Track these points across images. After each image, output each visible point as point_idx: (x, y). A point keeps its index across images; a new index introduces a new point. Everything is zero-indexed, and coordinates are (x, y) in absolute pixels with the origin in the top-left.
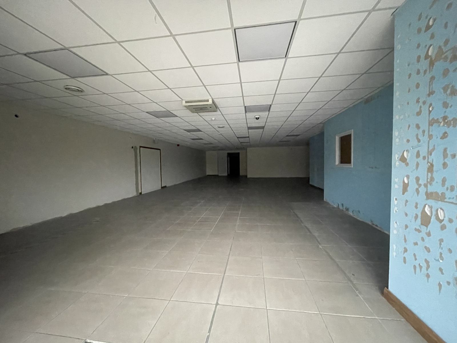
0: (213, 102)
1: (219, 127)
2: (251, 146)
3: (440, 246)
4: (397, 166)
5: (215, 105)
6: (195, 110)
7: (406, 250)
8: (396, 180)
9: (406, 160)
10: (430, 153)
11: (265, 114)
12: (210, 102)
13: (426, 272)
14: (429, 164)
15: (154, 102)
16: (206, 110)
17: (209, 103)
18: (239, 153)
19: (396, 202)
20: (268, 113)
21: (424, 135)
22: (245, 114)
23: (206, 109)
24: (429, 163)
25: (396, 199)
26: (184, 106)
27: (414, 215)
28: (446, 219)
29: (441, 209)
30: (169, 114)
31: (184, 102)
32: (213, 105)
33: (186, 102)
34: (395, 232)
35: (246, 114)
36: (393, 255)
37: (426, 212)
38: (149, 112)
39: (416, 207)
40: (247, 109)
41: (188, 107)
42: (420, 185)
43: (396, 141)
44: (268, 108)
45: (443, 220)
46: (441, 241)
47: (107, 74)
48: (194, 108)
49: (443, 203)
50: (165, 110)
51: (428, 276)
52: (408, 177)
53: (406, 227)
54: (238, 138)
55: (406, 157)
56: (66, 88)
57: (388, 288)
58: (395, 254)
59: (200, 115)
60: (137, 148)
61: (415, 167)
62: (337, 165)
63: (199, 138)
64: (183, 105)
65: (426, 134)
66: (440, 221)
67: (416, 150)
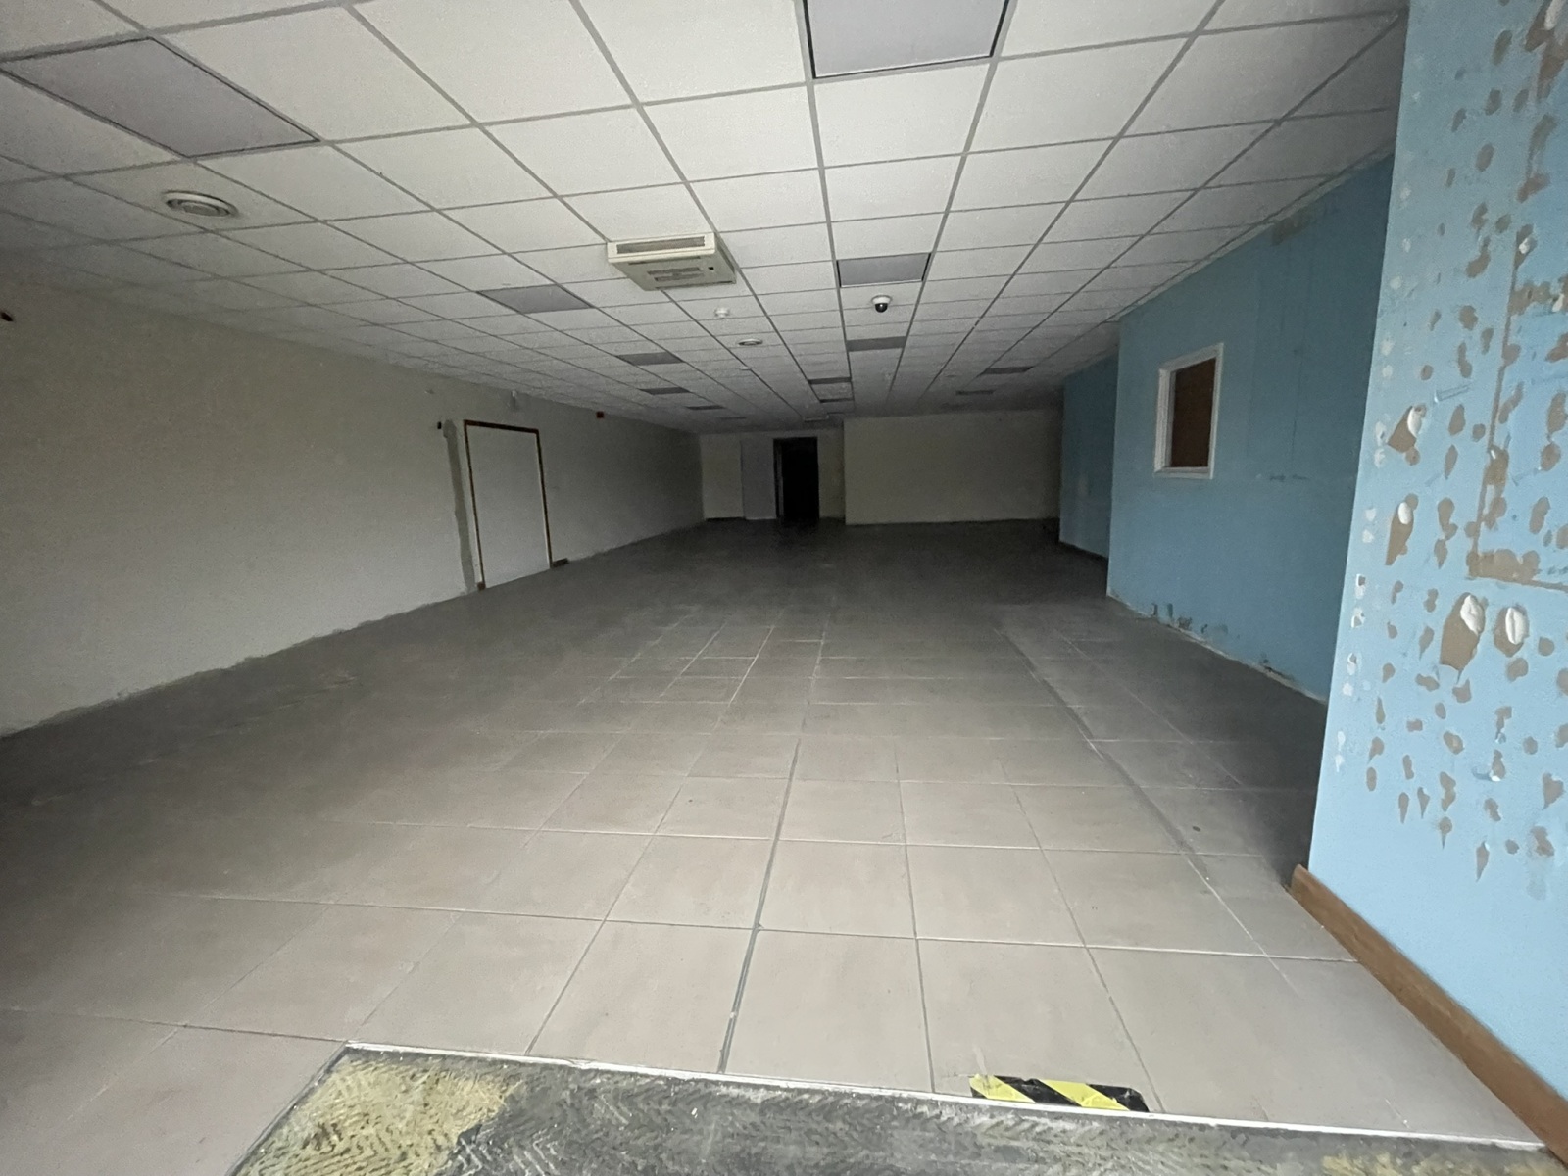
0: (721, 246)
1: (742, 344)
2: (857, 412)
3: (1499, 732)
4: (1377, 465)
5: (726, 257)
6: (656, 279)
7: (1377, 747)
8: (1371, 515)
9: (1414, 440)
10: (1500, 413)
11: (907, 291)
12: (710, 247)
13: (1440, 815)
14: (1494, 456)
15: (504, 253)
16: (696, 276)
17: (705, 253)
18: (813, 441)
19: (1360, 591)
20: (920, 284)
21: (1486, 348)
22: (835, 292)
23: (694, 273)
24: (1493, 452)
25: (1362, 582)
26: (614, 264)
27: (1420, 633)
28: (1532, 642)
29: (1518, 608)
30: (561, 298)
31: (612, 249)
32: (721, 257)
33: (622, 249)
34: (1348, 689)
35: (841, 290)
36: (1334, 764)
37: (1463, 622)
38: (487, 291)
39: (1430, 605)
40: (844, 273)
41: (629, 270)
42: (1450, 530)
43: (1381, 374)
44: (921, 267)
45: (1520, 645)
46: (1505, 713)
47: (316, 141)
48: (650, 273)
49: (1527, 587)
50: (548, 282)
51: (1445, 826)
52: (1412, 502)
53: (1389, 671)
54: (811, 382)
55: (1413, 433)
56: (170, 203)
57: (1306, 865)
58: (1339, 760)
59: (672, 301)
60: (454, 429)
61: (1441, 467)
62: (1160, 472)
63: (673, 386)
64: (610, 261)
65: (1496, 344)
66: (1509, 649)
67: (1451, 406)
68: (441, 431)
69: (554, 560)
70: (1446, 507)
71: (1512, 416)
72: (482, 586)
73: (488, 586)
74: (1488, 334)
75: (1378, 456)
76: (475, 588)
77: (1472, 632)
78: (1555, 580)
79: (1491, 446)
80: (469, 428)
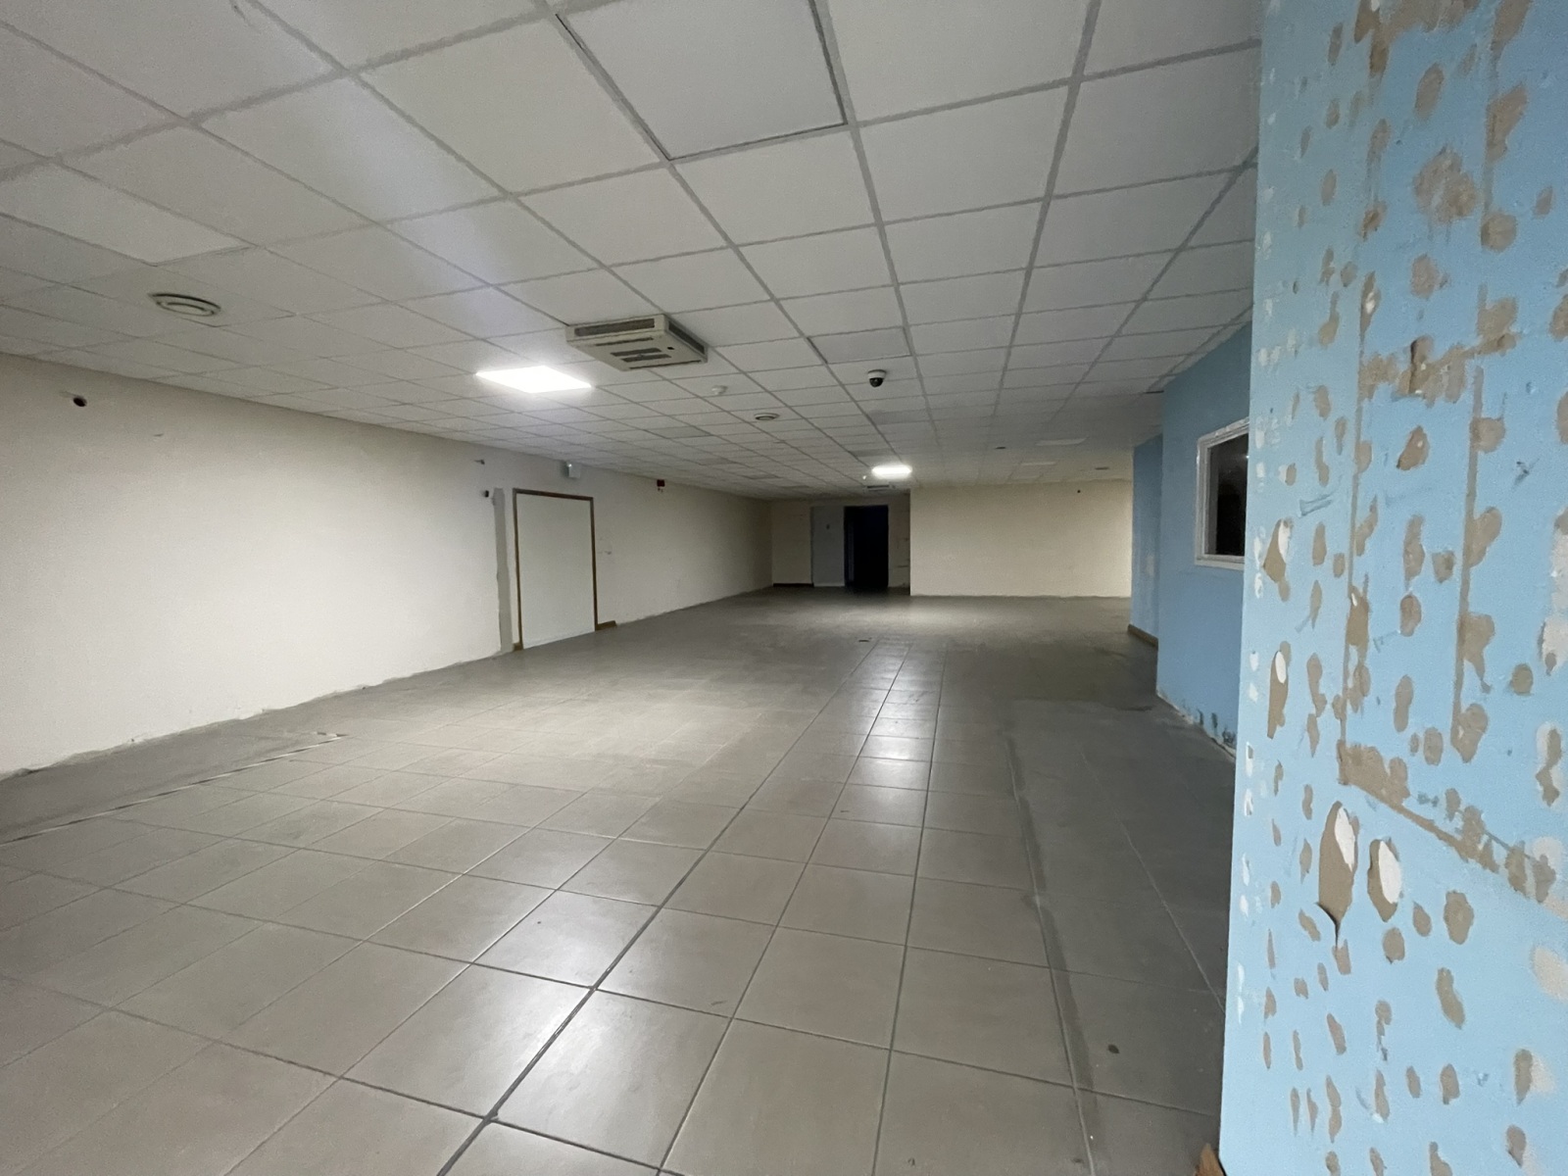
1: (760, 419)
3: (1380, 1041)
4: (1257, 594)
7: (1271, 1004)
8: (1254, 662)
9: (1284, 567)
10: (1358, 540)
13: (1329, 1146)
14: (1354, 601)
15: (477, 338)
17: (654, 334)
19: (1250, 766)
21: (1340, 446)
22: (823, 368)
24: (1353, 597)
25: (1251, 753)
26: (576, 347)
27: (1300, 847)
28: (1407, 906)
29: (1390, 845)
31: (571, 333)
32: (677, 338)
34: (1244, 905)
37: (1337, 844)
39: (1307, 809)
43: (1256, 472)
45: (1396, 906)
46: (1384, 1013)
47: (247, 244)
48: (614, 355)
49: (1397, 814)
51: (1332, 1165)
52: (1287, 653)
53: (1276, 894)
55: (1284, 556)
57: (1216, 1149)
59: (665, 379)
60: (503, 497)
61: (1308, 610)
62: (1199, 560)
64: (571, 344)
65: (1349, 440)
66: (1386, 910)
67: (1312, 521)
68: (489, 499)
69: (599, 622)
70: (1315, 668)
71: (1368, 544)
72: (519, 647)
73: (526, 646)
74: (1341, 425)
75: (1258, 583)
76: (510, 649)
77: (1347, 865)
78: (1426, 812)
79: (1352, 589)
80: (519, 496)
